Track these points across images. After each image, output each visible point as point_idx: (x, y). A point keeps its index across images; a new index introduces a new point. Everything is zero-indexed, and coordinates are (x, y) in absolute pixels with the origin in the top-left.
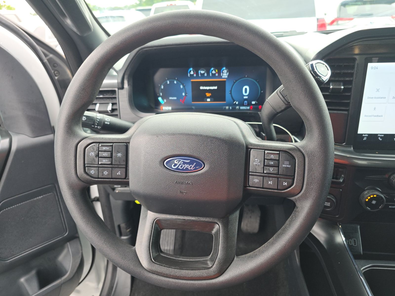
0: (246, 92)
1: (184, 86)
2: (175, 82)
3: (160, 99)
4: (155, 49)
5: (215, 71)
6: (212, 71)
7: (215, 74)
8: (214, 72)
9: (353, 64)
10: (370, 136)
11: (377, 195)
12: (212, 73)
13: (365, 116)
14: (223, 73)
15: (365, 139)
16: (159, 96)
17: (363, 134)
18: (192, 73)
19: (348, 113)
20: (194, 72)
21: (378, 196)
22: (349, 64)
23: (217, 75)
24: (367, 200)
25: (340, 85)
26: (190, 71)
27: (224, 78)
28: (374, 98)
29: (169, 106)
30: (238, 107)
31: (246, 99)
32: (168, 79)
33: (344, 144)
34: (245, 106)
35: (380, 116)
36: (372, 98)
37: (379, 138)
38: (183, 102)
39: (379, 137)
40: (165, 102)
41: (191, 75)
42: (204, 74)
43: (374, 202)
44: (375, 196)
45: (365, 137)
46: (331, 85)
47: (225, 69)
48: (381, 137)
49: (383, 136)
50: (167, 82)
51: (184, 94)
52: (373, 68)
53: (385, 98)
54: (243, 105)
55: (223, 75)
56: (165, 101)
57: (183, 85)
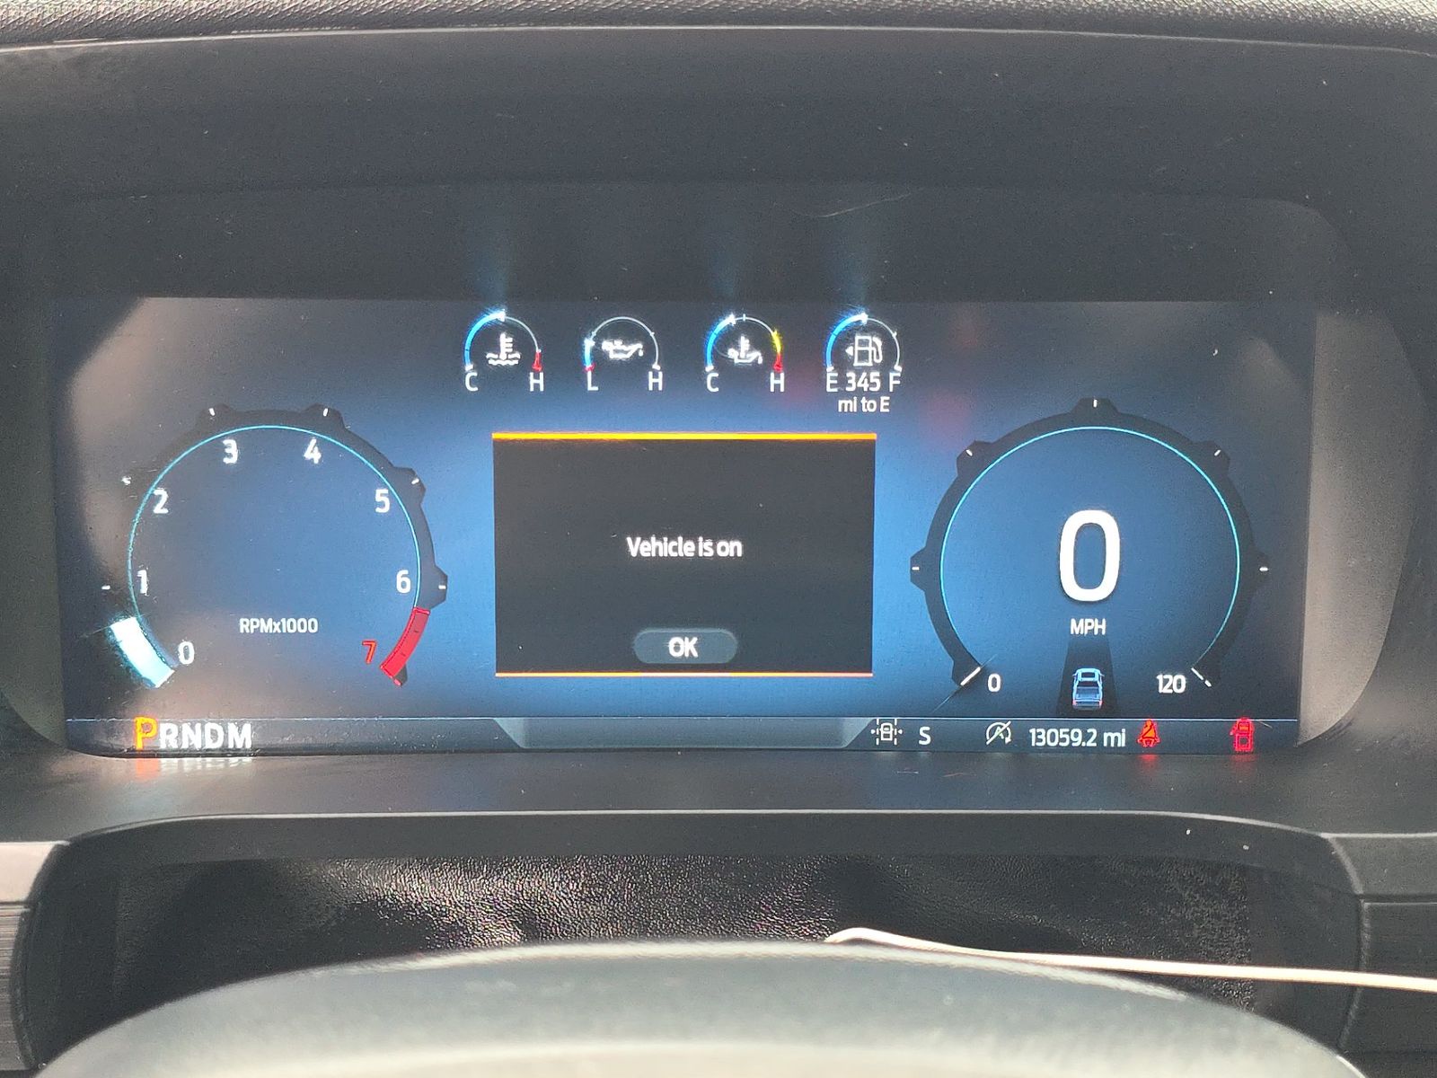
0: (1089, 572)
1: (412, 496)
2: (313, 453)
3: (128, 634)
4: (82, 61)
5: (761, 342)
6: (729, 338)
7: (755, 375)
8: (744, 353)
12: (722, 363)
14: (842, 363)
16: (121, 604)
18: (505, 354)
20: (521, 343)
23: (777, 381)
26: (488, 339)
27: (859, 420)
29: (227, 712)
30: (1001, 730)
31: (1087, 651)
32: (228, 418)
34: (1086, 713)
38: (395, 665)
40: (180, 670)
41: (491, 377)
42: (638, 367)
47: (869, 329)
50: (219, 450)
51: (404, 582)
54: (1064, 711)
55: (842, 381)
56: (187, 652)
57: (399, 477)
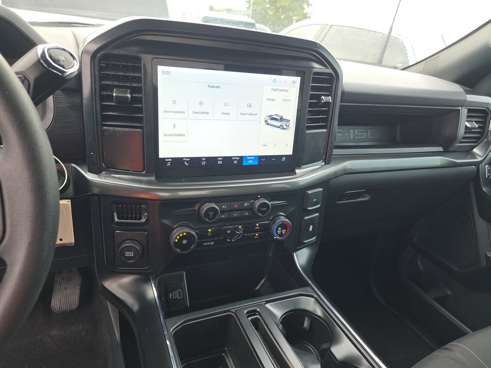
9: (139, 65)
10: (174, 160)
11: (187, 233)
13: (165, 135)
15: (169, 164)
17: (165, 158)
19: (143, 131)
21: (189, 234)
22: (134, 65)
24: (176, 241)
25: (126, 92)
28: (171, 112)
33: (144, 172)
35: (182, 135)
36: (170, 112)
37: (186, 163)
39: (185, 161)
43: (185, 242)
44: (185, 234)
45: (169, 161)
46: (114, 92)
48: (187, 162)
49: (189, 159)
52: (165, 73)
53: (184, 112)
